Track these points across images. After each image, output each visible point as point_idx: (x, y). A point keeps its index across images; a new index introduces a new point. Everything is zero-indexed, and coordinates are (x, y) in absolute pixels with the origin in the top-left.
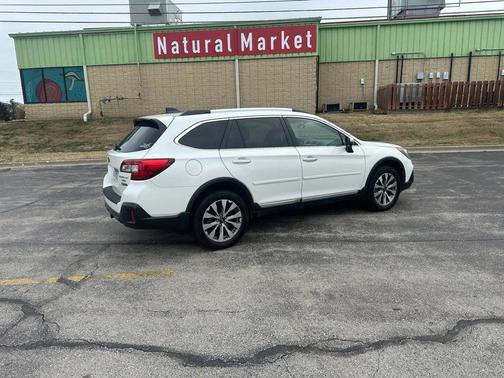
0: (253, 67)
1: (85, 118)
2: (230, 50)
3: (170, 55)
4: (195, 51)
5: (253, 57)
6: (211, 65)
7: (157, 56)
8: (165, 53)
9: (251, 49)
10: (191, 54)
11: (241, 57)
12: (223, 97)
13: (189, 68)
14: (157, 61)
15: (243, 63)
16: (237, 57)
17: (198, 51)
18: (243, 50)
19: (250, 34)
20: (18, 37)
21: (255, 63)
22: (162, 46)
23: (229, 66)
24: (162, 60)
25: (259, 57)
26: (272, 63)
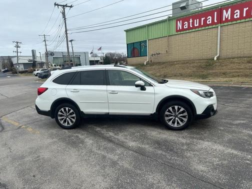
0: (230, 29)
1: (145, 64)
2: (216, 21)
3: (183, 29)
4: (196, 25)
5: (230, 23)
6: (204, 31)
7: (177, 31)
8: (181, 29)
9: (229, 18)
10: (194, 27)
11: (222, 25)
12: (210, 49)
13: (192, 34)
14: (177, 33)
15: (224, 28)
16: (219, 24)
17: (198, 25)
18: (224, 20)
19: (230, 10)
20: (127, 31)
21: (231, 27)
22: (180, 25)
23: (214, 31)
24: (179, 33)
25: (235, 22)
26: (243, 25)
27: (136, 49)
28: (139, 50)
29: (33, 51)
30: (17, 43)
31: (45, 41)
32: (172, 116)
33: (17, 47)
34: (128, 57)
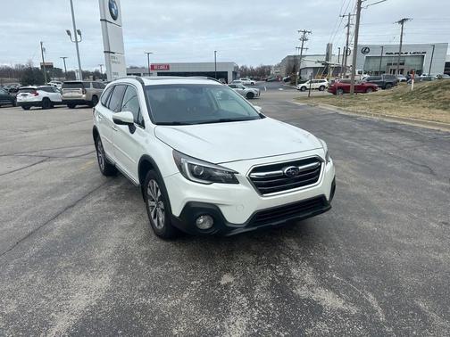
29: (328, 45)
31: (348, 25)
33: (304, 39)
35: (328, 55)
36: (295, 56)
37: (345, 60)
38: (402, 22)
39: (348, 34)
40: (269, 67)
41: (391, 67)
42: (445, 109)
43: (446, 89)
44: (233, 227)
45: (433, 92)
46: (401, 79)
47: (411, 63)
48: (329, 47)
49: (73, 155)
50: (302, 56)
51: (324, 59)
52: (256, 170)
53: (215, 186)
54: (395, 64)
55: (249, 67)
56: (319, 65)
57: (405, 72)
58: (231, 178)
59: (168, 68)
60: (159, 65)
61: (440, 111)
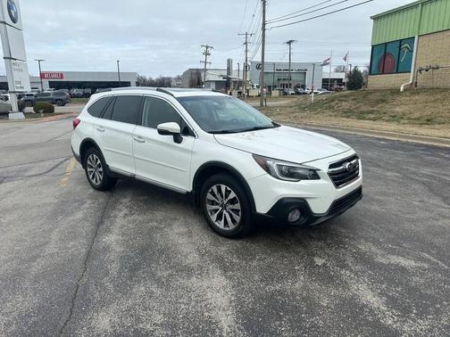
1: (402, 89)
20: (376, 18)
27: (388, 56)
28: (396, 58)
29: (229, 60)
30: (207, 47)
31: (246, 43)
32: (217, 204)
33: (207, 54)
34: (370, 73)
35: (229, 69)
36: (197, 70)
37: (245, 75)
38: (289, 43)
39: (246, 51)
40: (169, 79)
41: (281, 82)
42: (348, 117)
43: (342, 101)
44: (318, 217)
45: (333, 104)
46: (290, 92)
47: (296, 78)
48: (229, 62)
49: (33, 173)
50: (205, 70)
51: (225, 73)
52: (331, 166)
53: (303, 182)
54: (284, 79)
55: (147, 78)
56: (221, 79)
57: (293, 86)
58: (314, 175)
59: (62, 78)
60: (50, 74)
61: (345, 119)
